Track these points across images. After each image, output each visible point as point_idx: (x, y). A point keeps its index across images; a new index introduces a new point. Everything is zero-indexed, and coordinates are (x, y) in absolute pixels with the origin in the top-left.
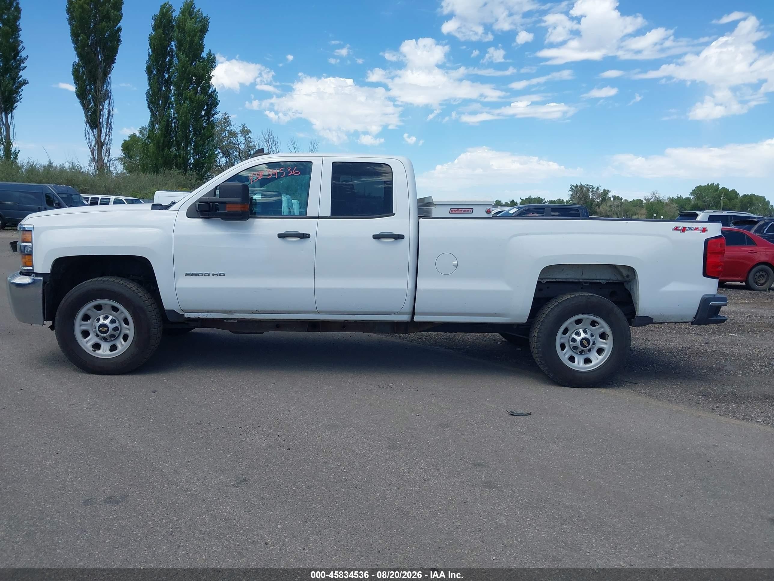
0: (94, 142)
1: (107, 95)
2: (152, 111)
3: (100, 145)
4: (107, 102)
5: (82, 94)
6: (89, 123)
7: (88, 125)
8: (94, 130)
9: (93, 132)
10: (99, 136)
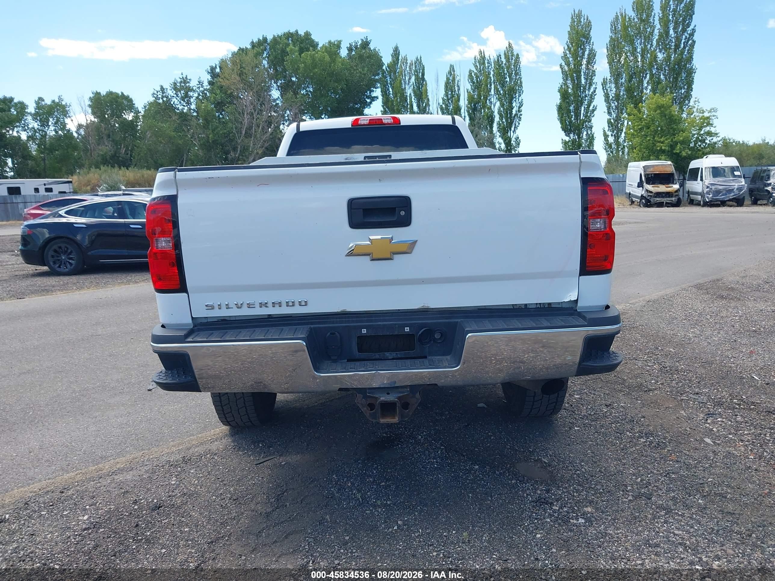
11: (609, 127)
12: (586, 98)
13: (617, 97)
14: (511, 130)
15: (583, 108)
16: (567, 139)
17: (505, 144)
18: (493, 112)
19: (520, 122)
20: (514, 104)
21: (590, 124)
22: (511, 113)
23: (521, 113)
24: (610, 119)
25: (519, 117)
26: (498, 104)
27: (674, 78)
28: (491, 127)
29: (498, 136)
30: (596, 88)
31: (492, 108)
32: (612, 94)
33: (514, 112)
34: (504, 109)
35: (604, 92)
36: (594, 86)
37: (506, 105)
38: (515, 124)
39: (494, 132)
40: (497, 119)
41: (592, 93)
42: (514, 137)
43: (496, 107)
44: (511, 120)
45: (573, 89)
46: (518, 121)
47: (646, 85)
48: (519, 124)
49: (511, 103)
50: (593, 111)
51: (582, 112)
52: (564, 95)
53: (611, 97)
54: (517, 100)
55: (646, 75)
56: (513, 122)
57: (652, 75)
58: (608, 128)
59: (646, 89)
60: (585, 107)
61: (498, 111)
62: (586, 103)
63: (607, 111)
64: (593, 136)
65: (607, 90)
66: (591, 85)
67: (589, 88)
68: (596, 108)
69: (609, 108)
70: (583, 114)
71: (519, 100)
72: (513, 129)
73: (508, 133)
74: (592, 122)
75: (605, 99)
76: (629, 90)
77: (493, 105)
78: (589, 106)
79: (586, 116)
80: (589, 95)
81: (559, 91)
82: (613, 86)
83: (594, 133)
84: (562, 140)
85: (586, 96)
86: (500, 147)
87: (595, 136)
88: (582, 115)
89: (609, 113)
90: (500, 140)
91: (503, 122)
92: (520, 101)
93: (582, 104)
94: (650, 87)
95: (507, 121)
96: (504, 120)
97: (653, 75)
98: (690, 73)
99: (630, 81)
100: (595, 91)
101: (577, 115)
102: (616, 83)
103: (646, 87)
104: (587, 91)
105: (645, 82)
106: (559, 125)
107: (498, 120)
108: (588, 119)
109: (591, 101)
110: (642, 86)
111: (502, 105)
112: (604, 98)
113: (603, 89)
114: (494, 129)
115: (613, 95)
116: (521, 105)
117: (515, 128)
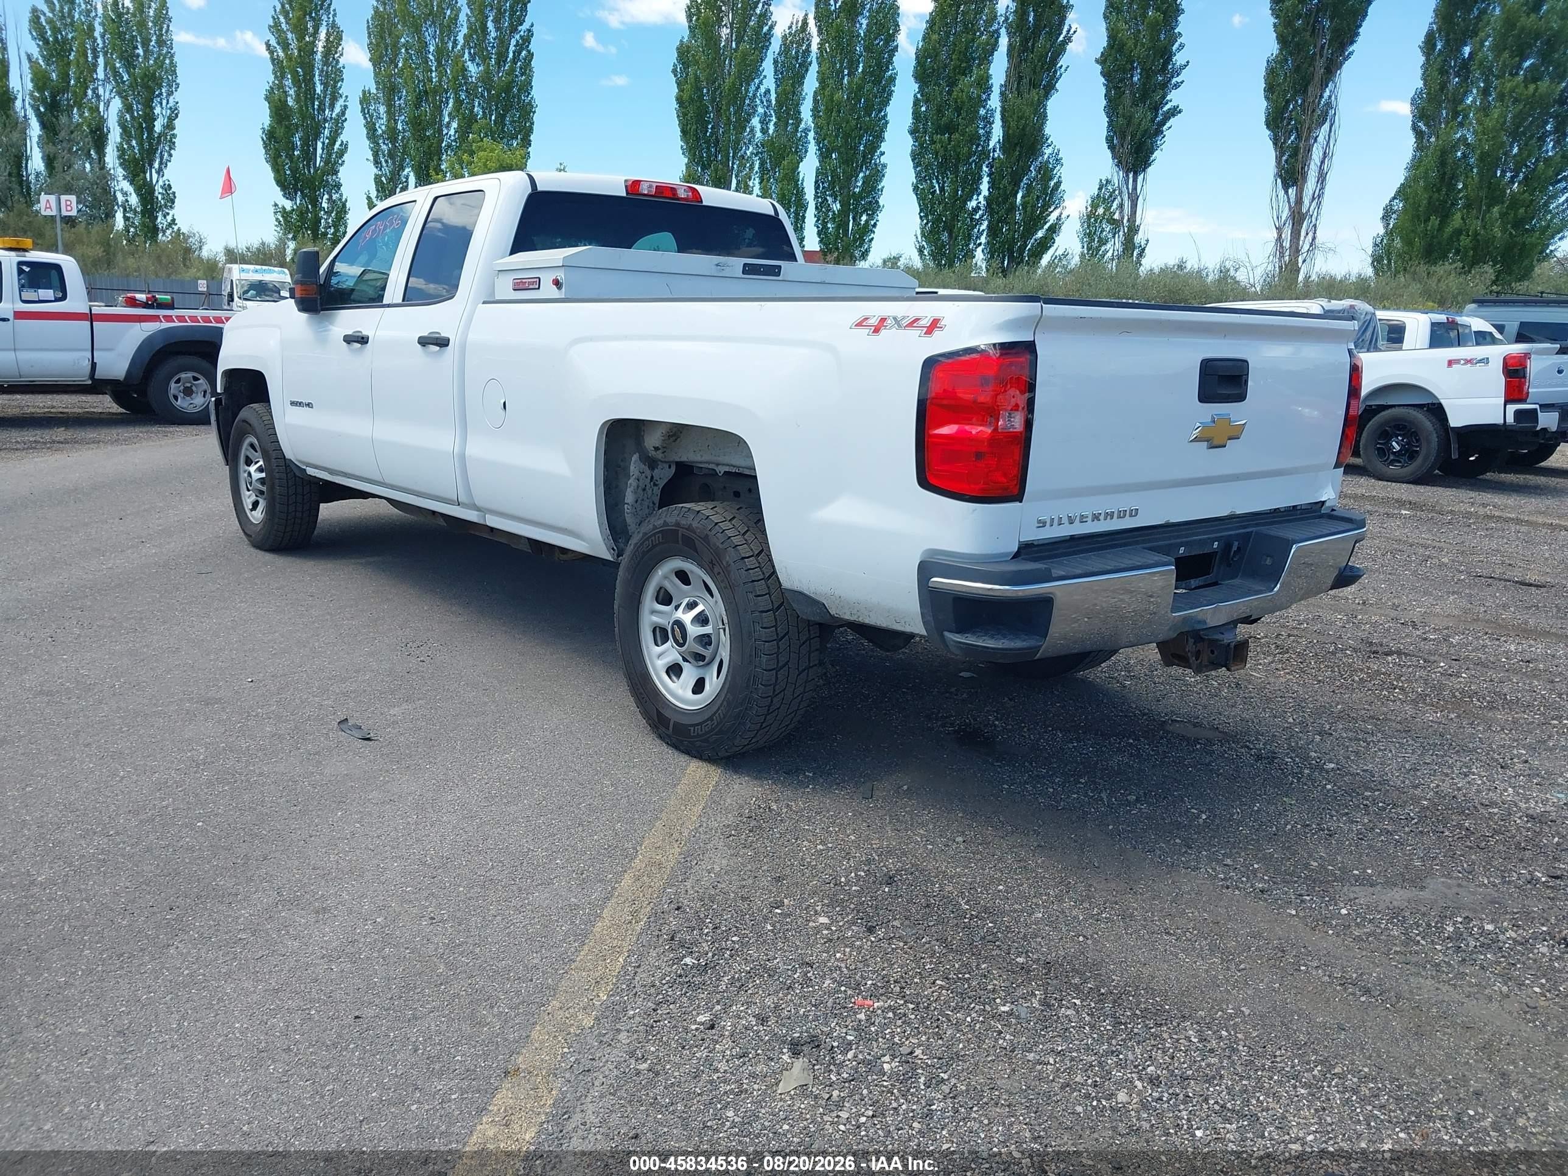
0: (1285, 214)
1: (1324, 115)
2: (1419, 134)
3: (1298, 217)
4: (1326, 126)
5: (1275, 121)
6: (1281, 176)
7: (1279, 181)
8: (1290, 191)
9: (1288, 195)
10: (1299, 201)
11: (378, 190)
12: (327, 125)
13: (392, 134)
14: (151, 166)
15: (319, 145)
16: (288, 205)
17: (138, 195)
18: (102, 121)
19: (172, 152)
20: (157, 110)
21: (334, 177)
22: (150, 129)
23: (175, 132)
24: (381, 176)
25: (171, 141)
26: (117, 104)
27: (498, 116)
28: (101, 153)
29: (121, 178)
30: (346, 107)
31: (101, 109)
32: (381, 127)
33: (158, 127)
34: (132, 116)
35: (365, 118)
36: (340, 103)
37: (138, 110)
38: (162, 157)
39: (110, 166)
40: (115, 136)
41: (337, 115)
42: (161, 183)
43: (113, 111)
44: (151, 144)
45: (297, 100)
46: (167, 148)
47: (447, 119)
48: (171, 155)
49: (148, 106)
50: (342, 153)
51: (319, 151)
52: (279, 110)
53: (380, 132)
54: (164, 102)
55: (447, 99)
56: (157, 149)
57: (459, 102)
58: (376, 193)
59: (448, 126)
60: (323, 143)
61: (120, 120)
62: (327, 132)
63: (372, 158)
64: (344, 205)
65: (371, 116)
66: (334, 99)
67: (332, 107)
68: (346, 148)
69: (376, 155)
70: (321, 157)
71: (168, 103)
72: (156, 165)
73: (145, 173)
74: (340, 175)
75: (368, 133)
76: (417, 124)
77: (102, 104)
78: (333, 141)
79: (327, 162)
80: (331, 118)
81: (267, 98)
82: (382, 109)
83: (346, 200)
84: (276, 205)
85: (325, 120)
86: (127, 201)
87: (348, 205)
88: (318, 159)
89: (377, 163)
90: (126, 185)
91: (131, 147)
92: (171, 104)
93: (317, 137)
94: (455, 125)
95: (141, 144)
96: (134, 143)
97: (462, 102)
98: (527, 111)
99: (417, 106)
100: (343, 113)
101: (309, 156)
102: (390, 105)
103: (449, 123)
104: (327, 110)
105: (446, 113)
106: (270, 175)
107: (119, 140)
108: (332, 166)
109: (336, 131)
110: (441, 121)
111: (128, 108)
112: (365, 131)
113: (363, 110)
114: (107, 159)
115: (383, 127)
116: (174, 114)
117: (161, 163)
